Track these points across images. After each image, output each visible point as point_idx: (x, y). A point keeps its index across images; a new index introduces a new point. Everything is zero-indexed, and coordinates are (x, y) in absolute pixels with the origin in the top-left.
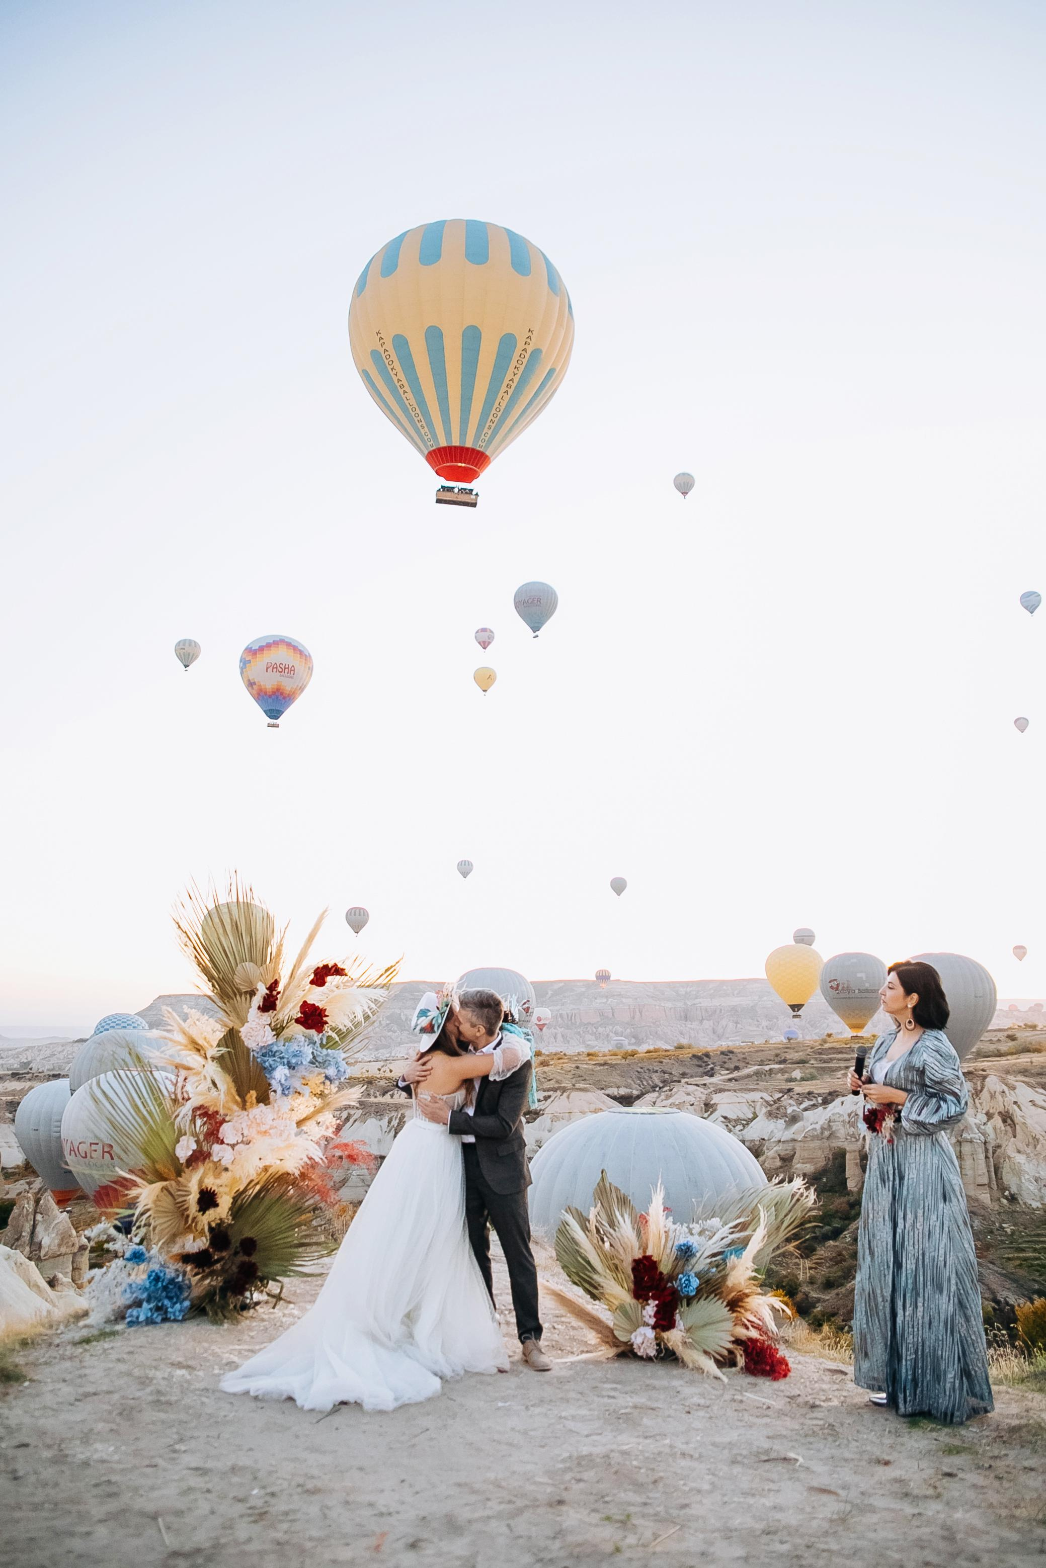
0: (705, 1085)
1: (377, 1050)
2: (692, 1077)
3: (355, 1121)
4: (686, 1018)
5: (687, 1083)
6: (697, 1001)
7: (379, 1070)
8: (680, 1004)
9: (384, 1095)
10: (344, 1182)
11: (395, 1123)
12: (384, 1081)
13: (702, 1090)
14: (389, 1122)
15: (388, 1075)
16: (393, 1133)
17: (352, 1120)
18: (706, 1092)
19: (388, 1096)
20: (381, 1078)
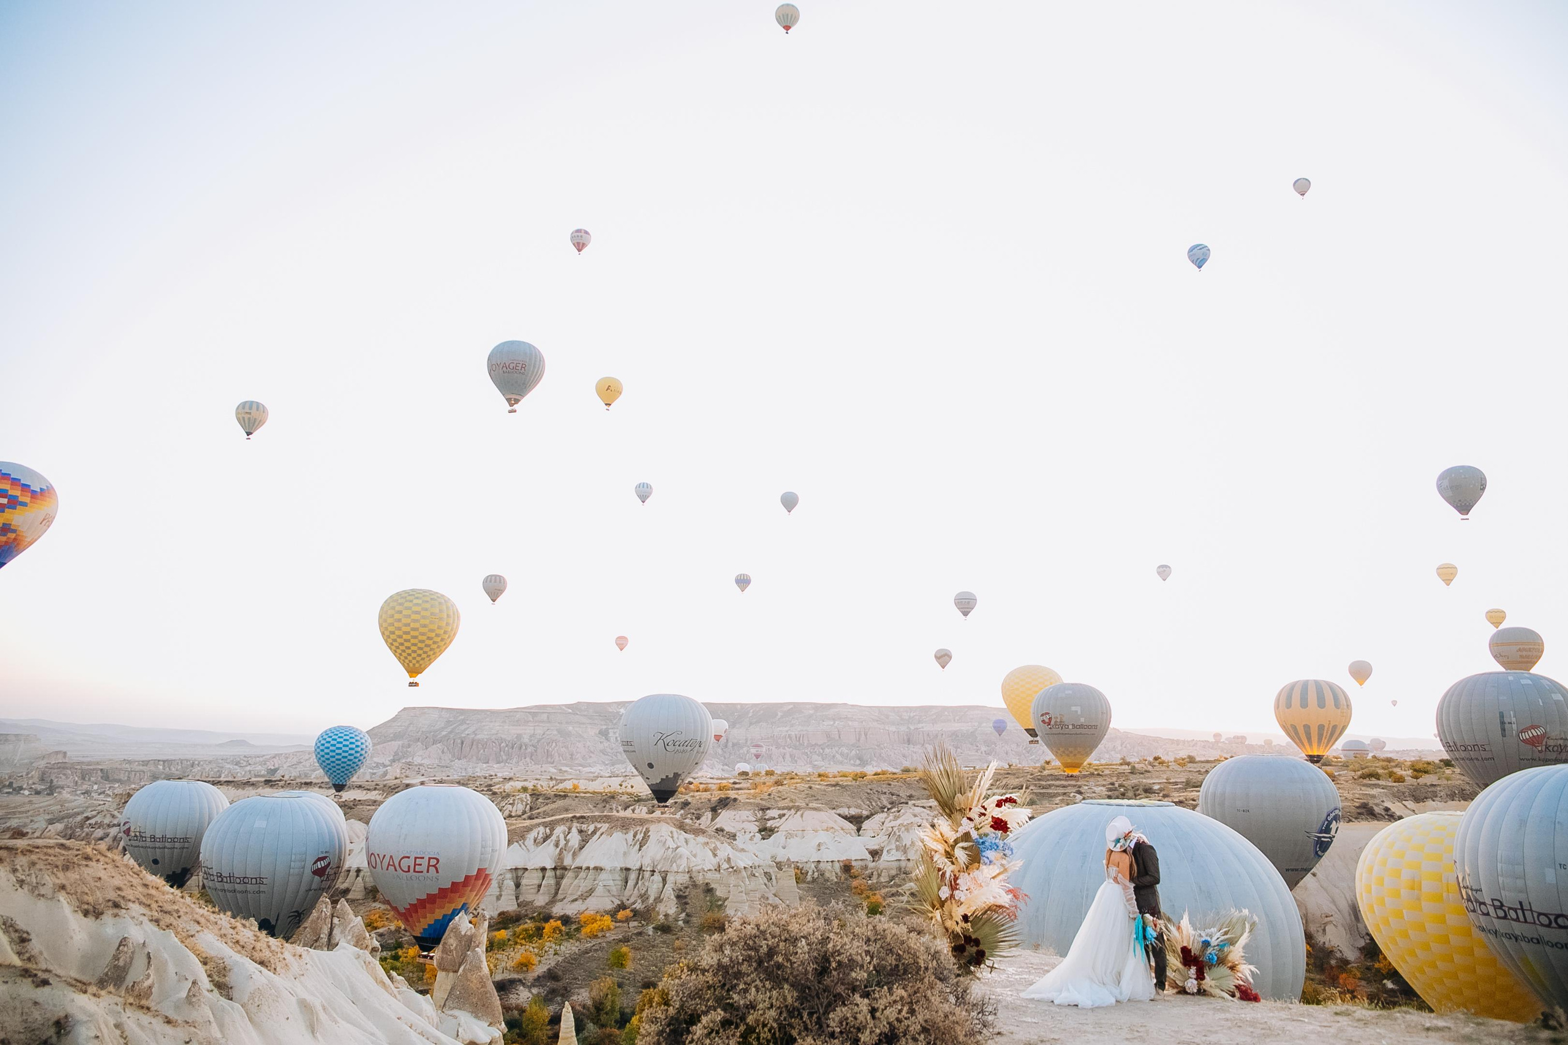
0: (931, 807)
1: (613, 765)
2: (918, 799)
3: (601, 834)
4: (909, 742)
5: (914, 805)
6: (920, 725)
7: (621, 785)
8: (903, 728)
9: (625, 809)
10: (591, 892)
11: (640, 836)
12: (626, 796)
13: (928, 812)
14: (635, 836)
15: (629, 790)
16: (637, 846)
17: (598, 834)
18: (932, 814)
19: (630, 810)
20: (623, 794)
